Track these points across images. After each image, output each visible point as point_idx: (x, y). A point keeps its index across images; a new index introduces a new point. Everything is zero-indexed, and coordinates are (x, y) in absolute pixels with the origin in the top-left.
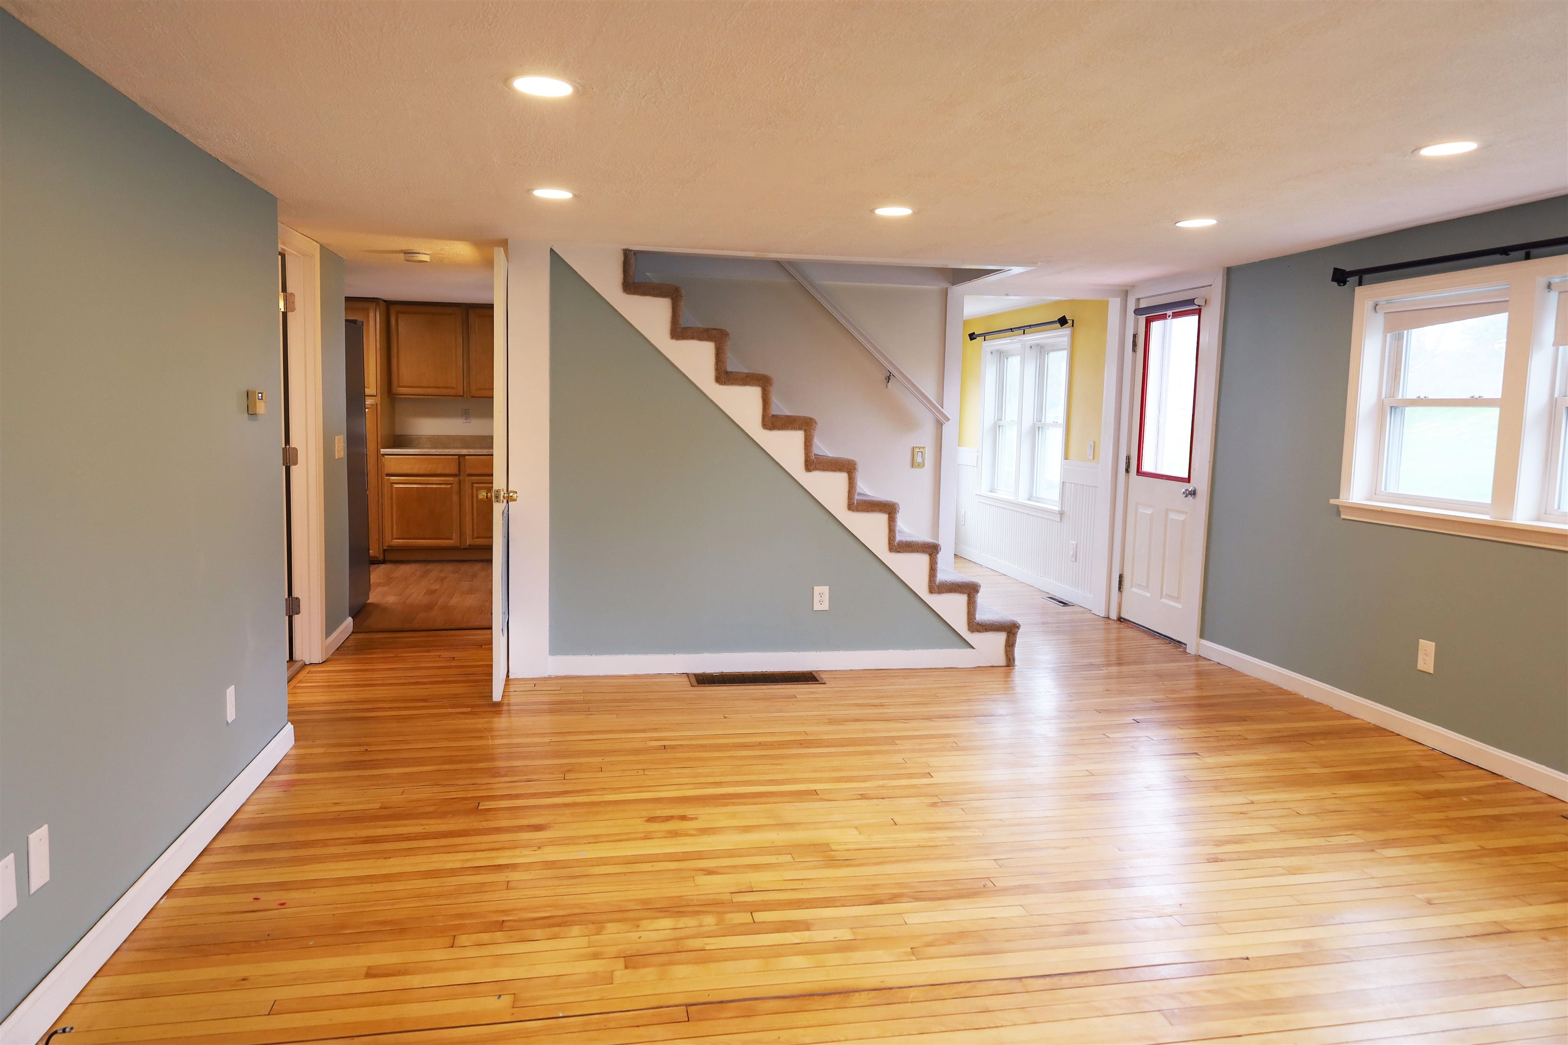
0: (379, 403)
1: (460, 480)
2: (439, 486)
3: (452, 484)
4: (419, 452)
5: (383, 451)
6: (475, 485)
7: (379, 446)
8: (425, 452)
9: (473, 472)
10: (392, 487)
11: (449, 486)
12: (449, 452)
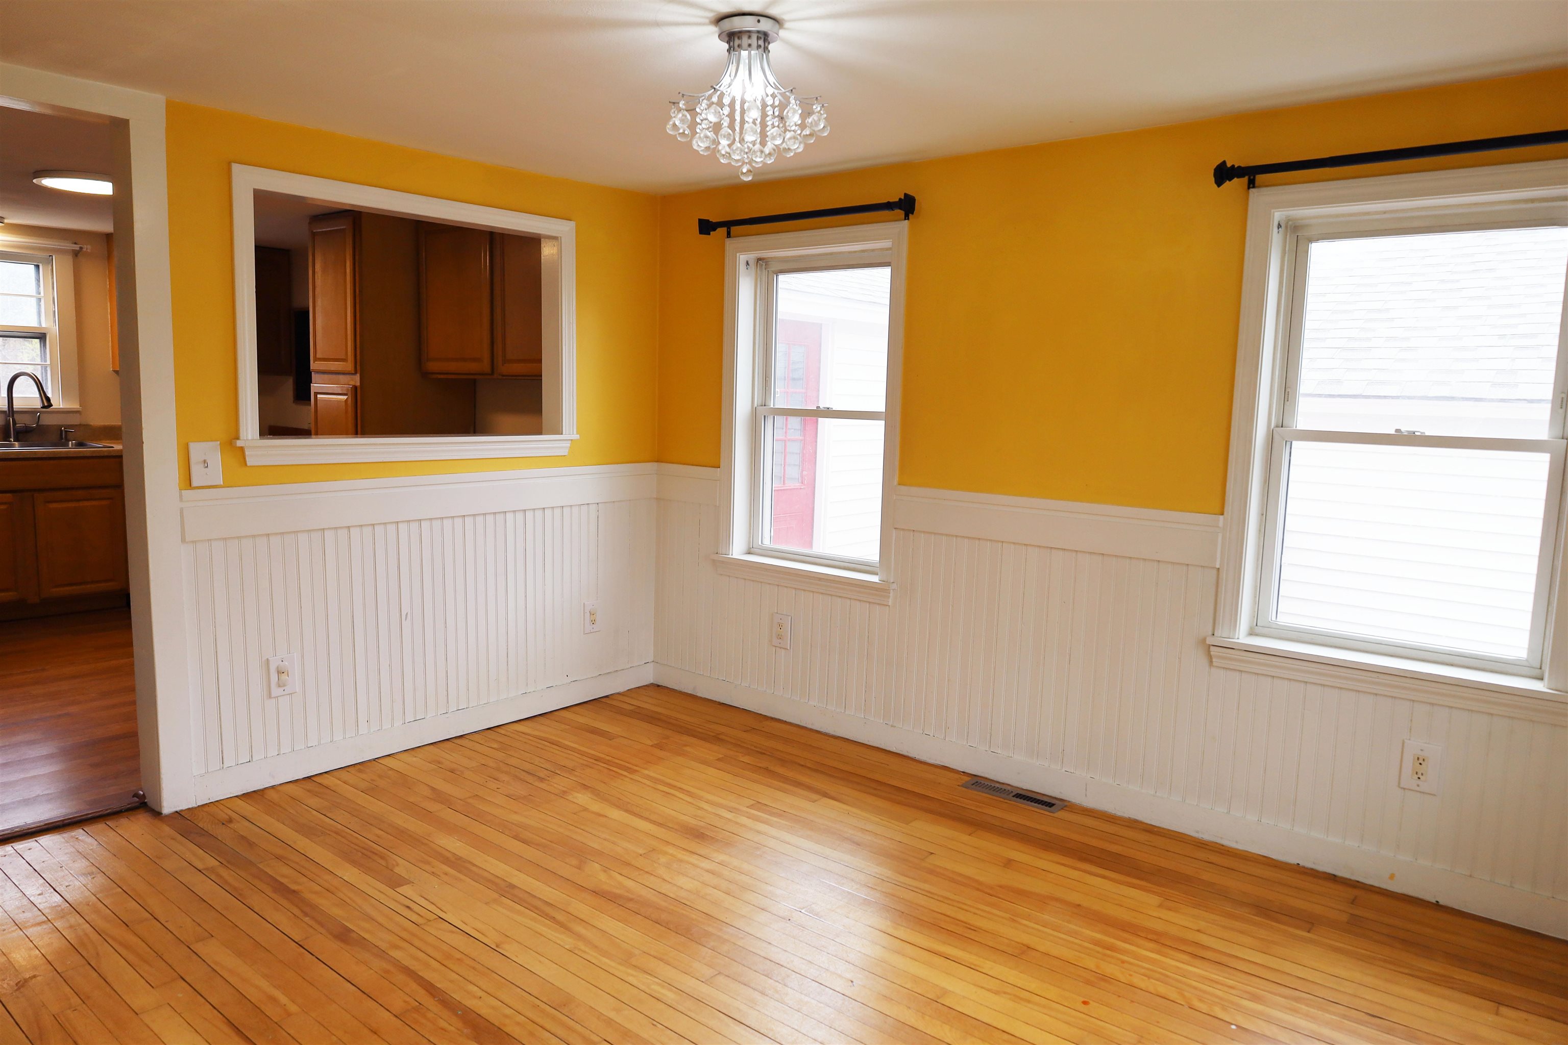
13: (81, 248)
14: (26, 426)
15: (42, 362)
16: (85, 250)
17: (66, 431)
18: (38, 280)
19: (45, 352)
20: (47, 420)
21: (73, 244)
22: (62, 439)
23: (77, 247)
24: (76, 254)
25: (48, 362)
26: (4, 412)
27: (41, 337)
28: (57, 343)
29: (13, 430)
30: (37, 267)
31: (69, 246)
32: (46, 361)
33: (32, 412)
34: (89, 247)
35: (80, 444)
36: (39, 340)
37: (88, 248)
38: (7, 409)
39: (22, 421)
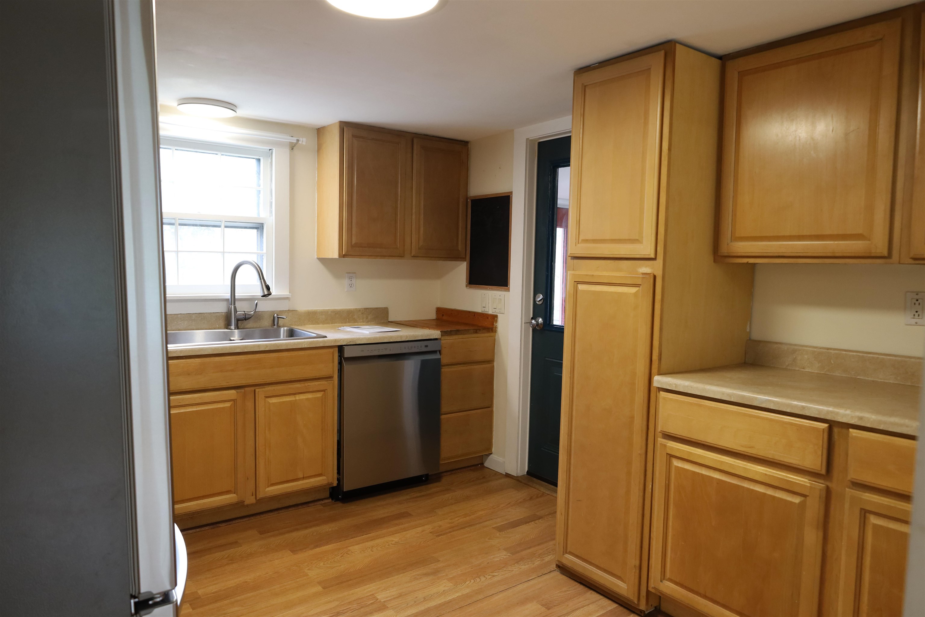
0: (659, 273)
1: (828, 491)
2: (770, 492)
3: (805, 496)
4: (729, 395)
5: (659, 380)
6: (873, 520)
7: (654, 370)
8: (743, 397)
9: (868, 478)
10: (669, 464)
11: (797, 500)
12: (803, 407)
13: (298, 140)
14: (245, 314)
15: (258, 250)
16: (300, 142)
17: (278, 318)
18: (259, 173)
19: (262, 242)
20: (265, 306)
21: (290, 136)
22: (274, 325)
23: (294, 140)
24: (292, 147)
25: (265, 251)
26: (227, 300)
27: (259, 227)
28: (273, 233)
29: (235, 318)
30: (259, 160)
31: (287, 139)
32: (262, 250)
33: (250, 300)
34: (304, 139)
35: (291, 334)
36: (256, 230)
37: (303, 141)
38: (230, 298)
39: (242, 308)
